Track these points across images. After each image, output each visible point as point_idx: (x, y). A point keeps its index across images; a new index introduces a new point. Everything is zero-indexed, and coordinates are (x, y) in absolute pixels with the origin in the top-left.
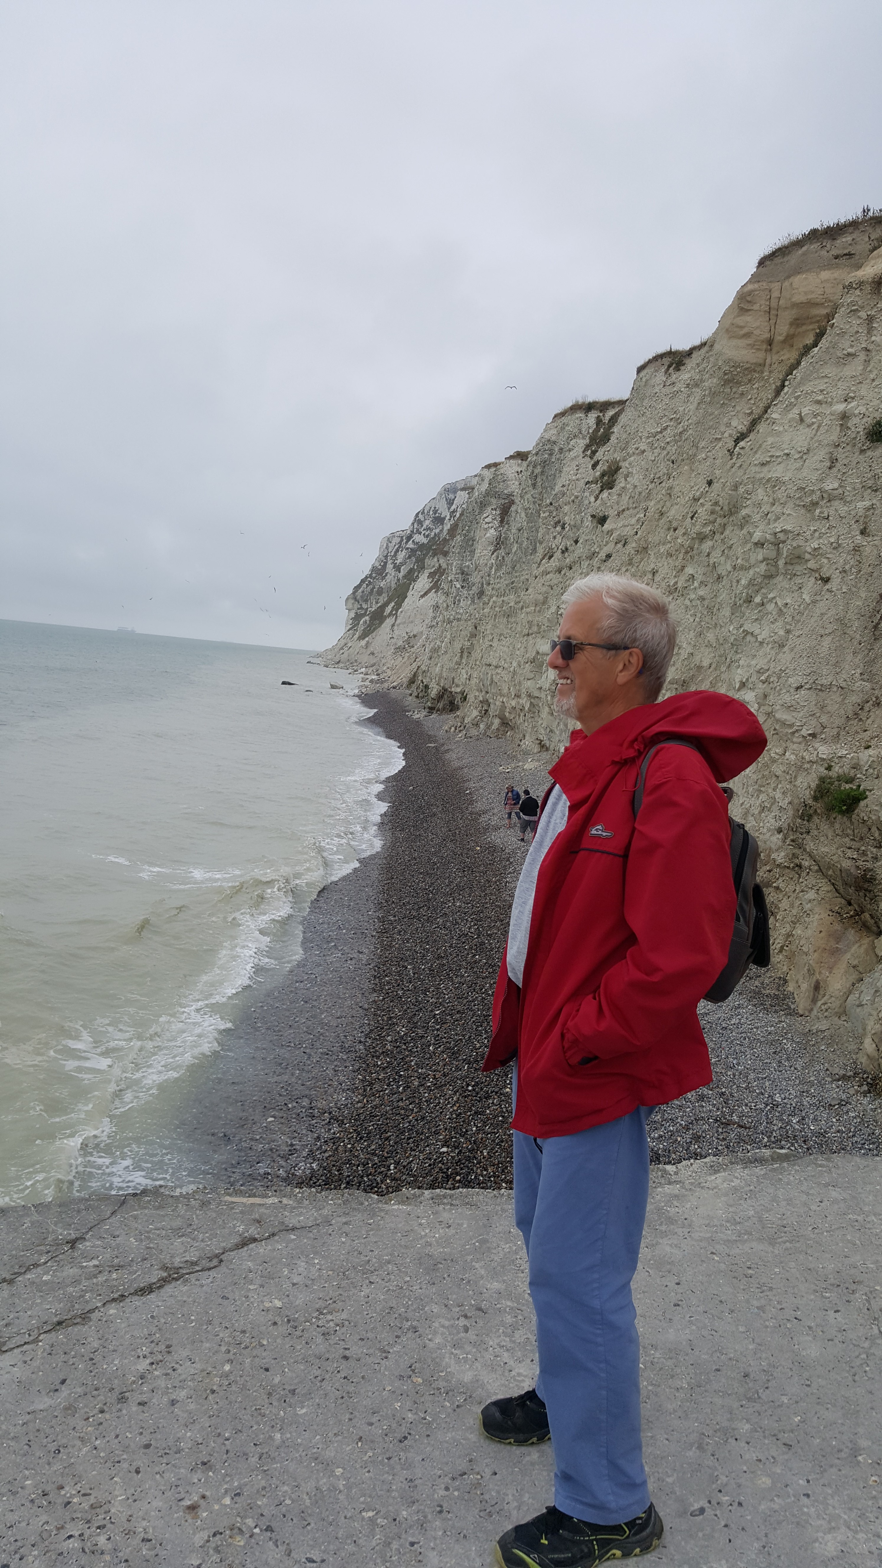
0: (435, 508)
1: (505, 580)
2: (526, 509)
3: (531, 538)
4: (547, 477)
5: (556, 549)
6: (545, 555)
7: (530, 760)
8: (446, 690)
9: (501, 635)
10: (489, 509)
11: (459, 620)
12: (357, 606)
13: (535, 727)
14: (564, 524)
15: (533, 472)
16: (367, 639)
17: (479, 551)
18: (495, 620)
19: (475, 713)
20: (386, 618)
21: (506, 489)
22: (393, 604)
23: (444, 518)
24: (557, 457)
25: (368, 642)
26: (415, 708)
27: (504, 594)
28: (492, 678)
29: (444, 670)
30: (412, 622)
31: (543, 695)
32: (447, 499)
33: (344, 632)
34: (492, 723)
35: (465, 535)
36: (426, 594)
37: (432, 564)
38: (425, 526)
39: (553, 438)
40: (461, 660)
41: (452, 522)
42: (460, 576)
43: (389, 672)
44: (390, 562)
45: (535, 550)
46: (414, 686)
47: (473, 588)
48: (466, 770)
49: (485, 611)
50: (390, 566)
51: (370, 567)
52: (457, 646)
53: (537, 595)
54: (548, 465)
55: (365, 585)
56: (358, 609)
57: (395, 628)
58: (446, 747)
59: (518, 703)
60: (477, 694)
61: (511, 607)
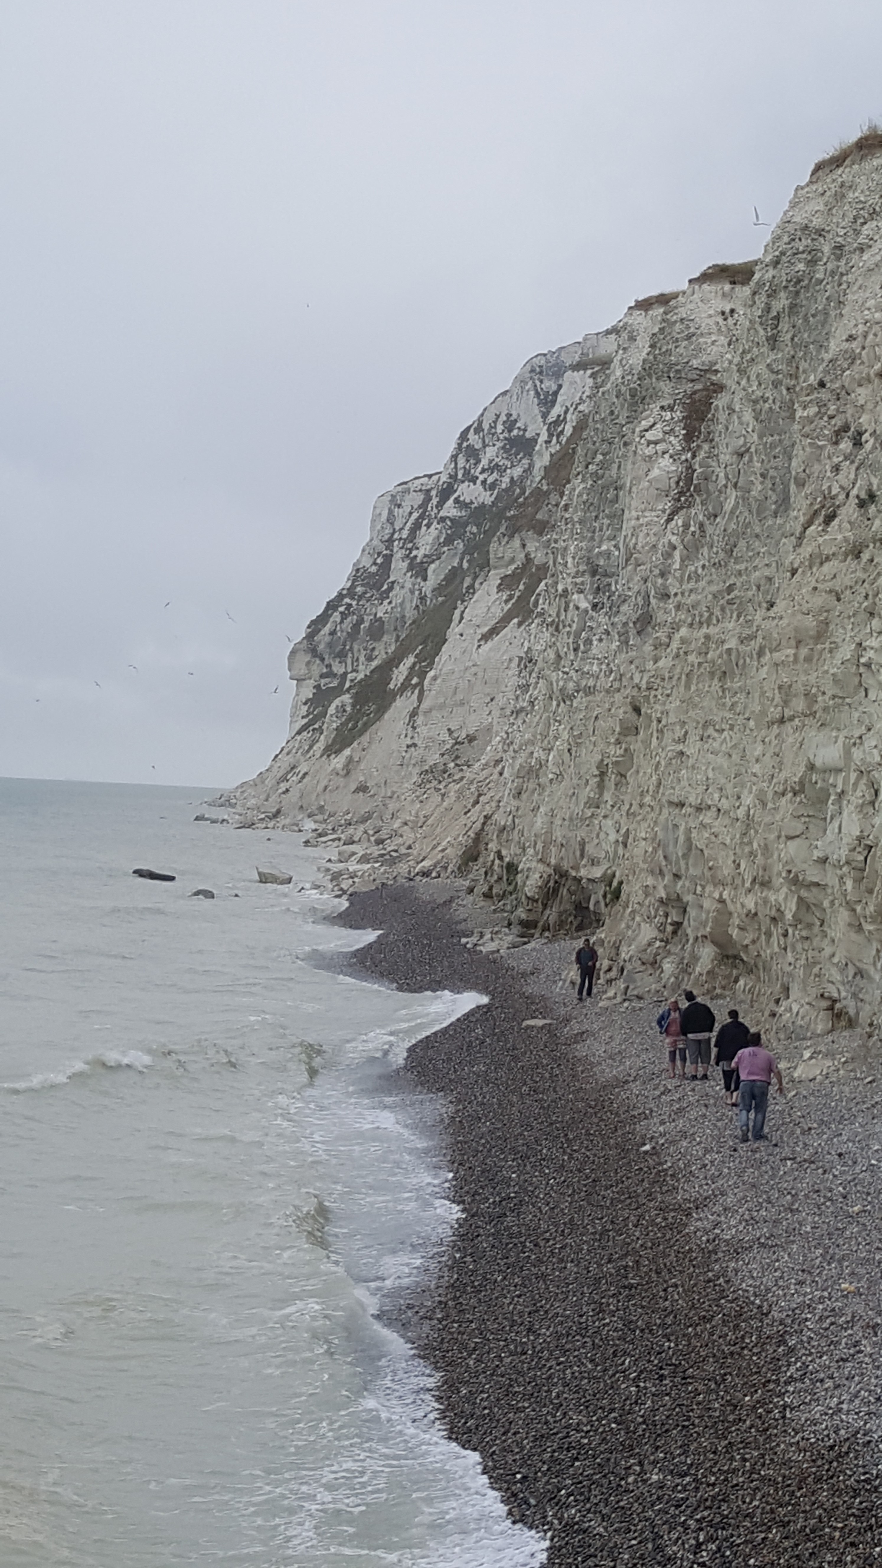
0: (509, 415)
1: (710, 582)
2: (755, 402)
3: (772, 473)
4: (806, 319)
5: (842, 497)
6: (816, 513)
7: (807, 1054)
8: (562, 874)
9: (706, 725)
10: (655, 408)
11: (589, 691)
12: (318, 668)
13: (815, 963)
14: (860, 434)
15: (768, 309)
16: (347, 752)
17: (634, 514)
18: (688, 687)
19: (648, 932)
20: (393, 695)
21: (696, 357)
22: (410, 660)
23: (534, 440)
24: (830, 266)
25: (350, 759)
26: (485, 926)
27: (710, 617)
28: (689, 839)
29: (558, 821)
30: (462, 704)
31: (831, 878)
32: (537, 394)
33: (287, 736)
34: (695, 958)
35: (596, 477)
36: (494, 631)
37: (508, 555)
38: (484, 462)
39: (817, 222)
40: (601, 794)
41: (555, 448)
42: (587, 578)
43: (409, 836)
44: (399, 554)
45: (784, 504)
46: (477, 870)
47: (624, 608)
48: (636, 1088)
49: (661, 664)
50: (399, 566)
51: (349, 570)
52: (590, 758)
53: (800, 617)
54: (807, 287)
55: (336, 617)
56: (322, 676)
57: (420, 720)
58: (575, 1027)
59: (766, 901)
60: (650, 881)
61: (729, 650)
